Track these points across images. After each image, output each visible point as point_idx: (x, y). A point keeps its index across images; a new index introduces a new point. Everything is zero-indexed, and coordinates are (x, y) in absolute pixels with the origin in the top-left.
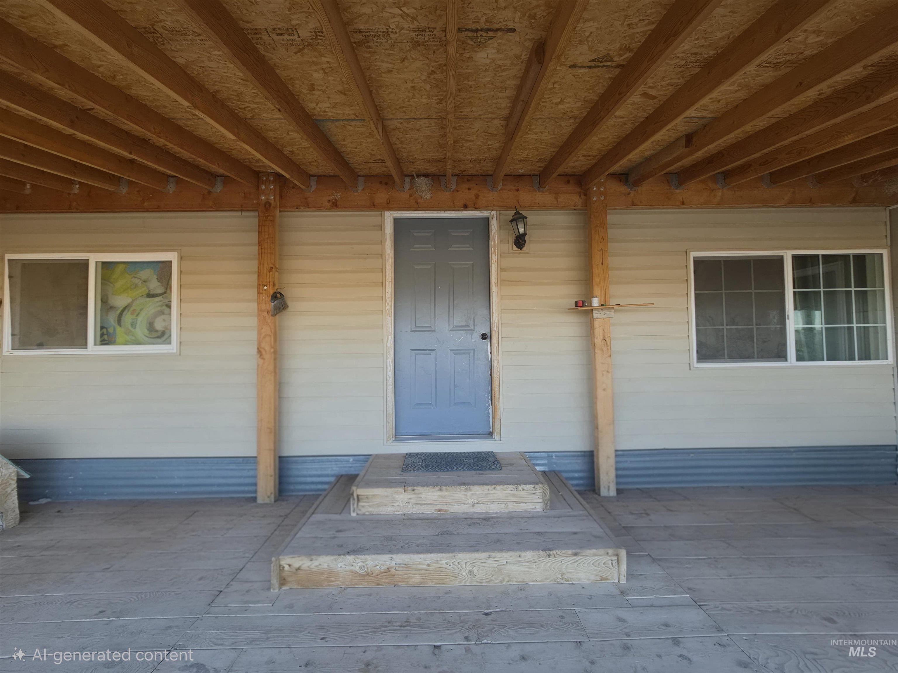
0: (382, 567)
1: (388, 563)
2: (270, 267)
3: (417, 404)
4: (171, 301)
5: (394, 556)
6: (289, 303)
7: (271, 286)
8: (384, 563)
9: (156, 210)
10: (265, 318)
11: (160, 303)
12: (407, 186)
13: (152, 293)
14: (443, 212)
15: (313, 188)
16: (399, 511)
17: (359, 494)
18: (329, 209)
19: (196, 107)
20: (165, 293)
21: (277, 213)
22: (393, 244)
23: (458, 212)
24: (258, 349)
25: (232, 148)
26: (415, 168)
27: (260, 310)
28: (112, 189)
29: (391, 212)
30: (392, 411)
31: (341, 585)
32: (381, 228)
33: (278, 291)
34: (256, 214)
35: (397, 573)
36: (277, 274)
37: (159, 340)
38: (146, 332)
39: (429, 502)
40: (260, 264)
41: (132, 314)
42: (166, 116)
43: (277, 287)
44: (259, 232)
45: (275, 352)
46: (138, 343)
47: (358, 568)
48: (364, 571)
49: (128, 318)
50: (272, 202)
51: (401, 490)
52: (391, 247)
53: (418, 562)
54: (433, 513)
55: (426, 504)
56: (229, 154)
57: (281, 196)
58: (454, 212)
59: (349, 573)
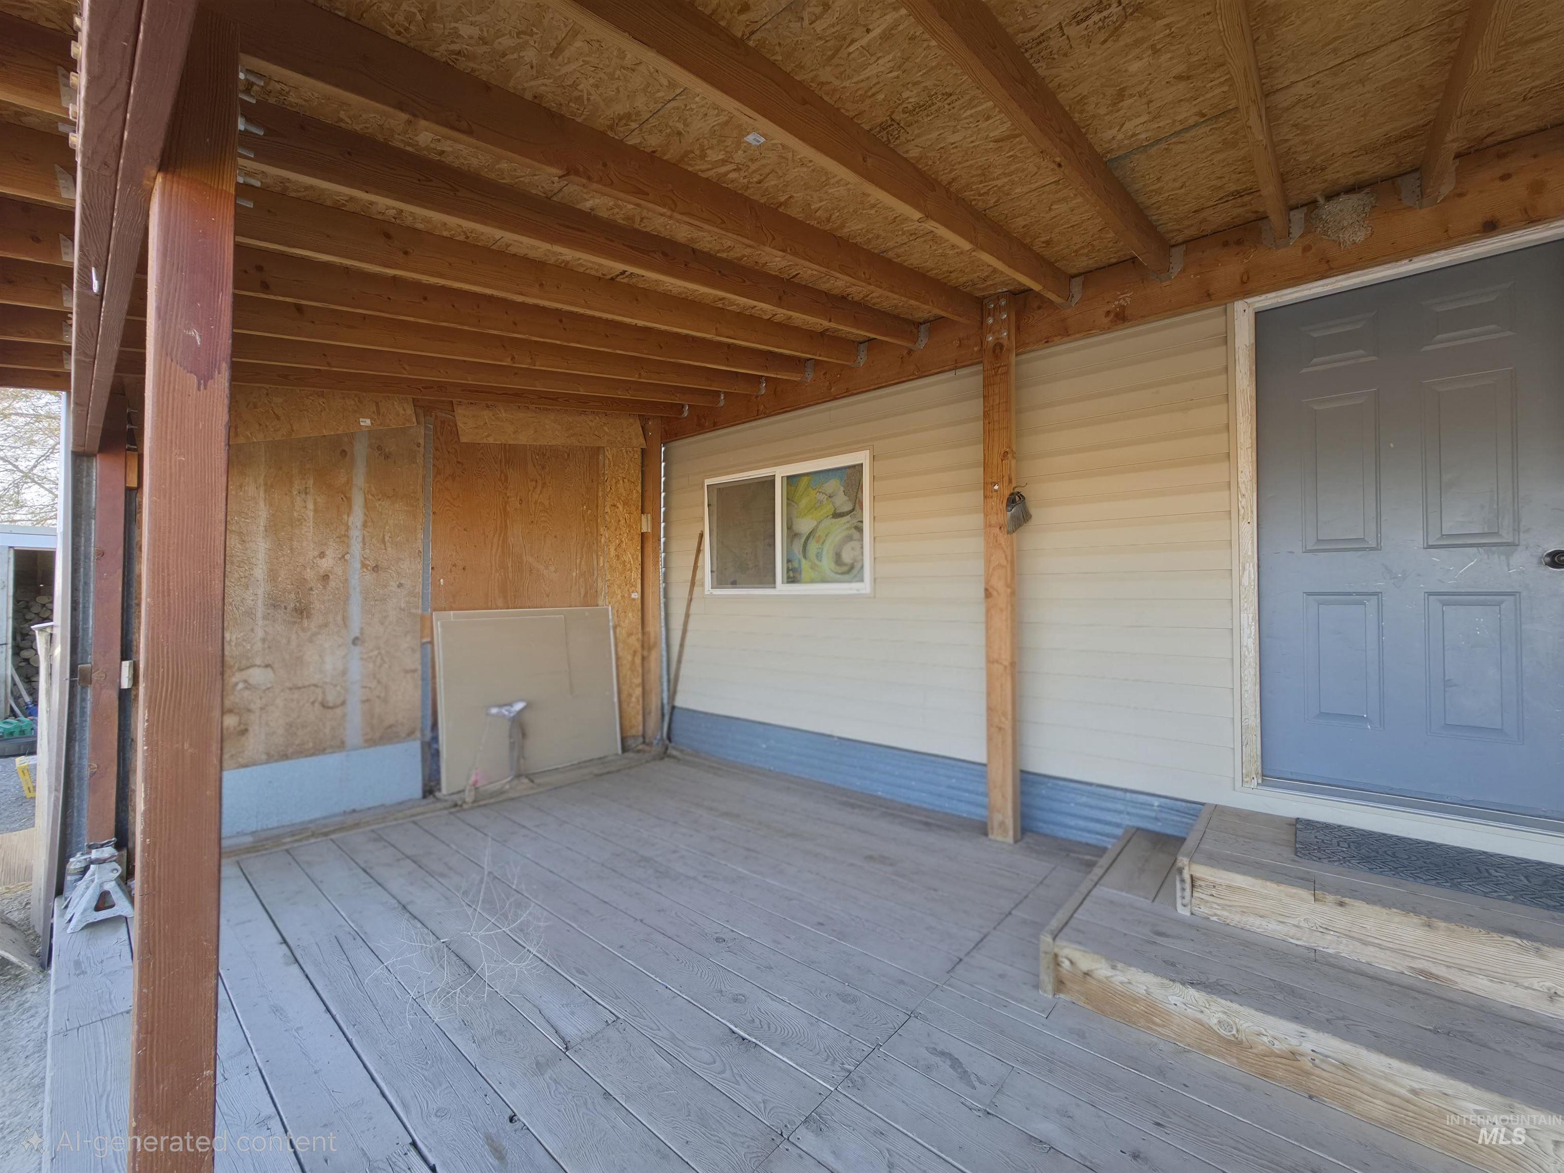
0: (1276, 1042)
1: (1294, 1042)
2: (1002, 452)
3: (1322, 715)
4: (862, 522)
5: (1310, 1032)
6: (1033, 511)
7: (1006, 483)
8: (1283, 1036)
9: (845, 394)
10: (996, 537)
11: (848, 525)
12: (1296, 231)
13: (838, 511)
14: (1406, 261)
15: (1077, 298)
16: (1298, 939)
17: (1196, 875)
18: (1109, 328)
19: (928, 216)
20: (853, 510)
21: (1013, 359)
22: (1254, 368)
23: (1459, 248)
24: (986, 590)
25: (952, 269)
26: (1326, 181)
27: (988, 525)
28: (796, 378)
29: (1249, 300)
30: (1254, 721)
31: (1175, 1039)
32: (1225, 339)
33: (1016, 490)
34: (980, 367)
35: (1318, 1071)
36: (1013, 462)
37: (846, 577)
38: (833, 566)
39: (1391, 945)
40: (987, 449)
41: (818, 542)
42: (876, 251)
43: (1014, 485)
44: (984, 397)
45: (1013, 593)
46: (824, 581)
47: (1215, 1021)
48: (1229, 1034)
49: (813, 547)
50: (1005, 342)
51: (1306, 894)
52: (1250, 374)
53: (1381, 1071)
54: (1403, 973)
55: (1379, 946)
56: (945, 281)
57: (1018, 328)
58: (1443, 252)
59: (1193, 1023)
